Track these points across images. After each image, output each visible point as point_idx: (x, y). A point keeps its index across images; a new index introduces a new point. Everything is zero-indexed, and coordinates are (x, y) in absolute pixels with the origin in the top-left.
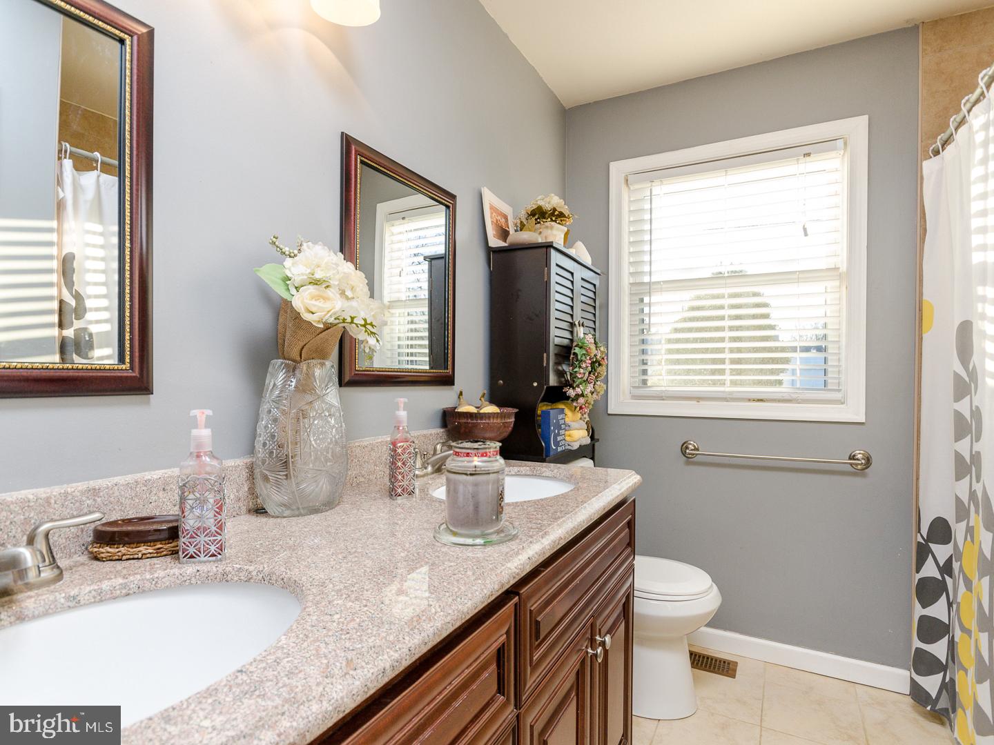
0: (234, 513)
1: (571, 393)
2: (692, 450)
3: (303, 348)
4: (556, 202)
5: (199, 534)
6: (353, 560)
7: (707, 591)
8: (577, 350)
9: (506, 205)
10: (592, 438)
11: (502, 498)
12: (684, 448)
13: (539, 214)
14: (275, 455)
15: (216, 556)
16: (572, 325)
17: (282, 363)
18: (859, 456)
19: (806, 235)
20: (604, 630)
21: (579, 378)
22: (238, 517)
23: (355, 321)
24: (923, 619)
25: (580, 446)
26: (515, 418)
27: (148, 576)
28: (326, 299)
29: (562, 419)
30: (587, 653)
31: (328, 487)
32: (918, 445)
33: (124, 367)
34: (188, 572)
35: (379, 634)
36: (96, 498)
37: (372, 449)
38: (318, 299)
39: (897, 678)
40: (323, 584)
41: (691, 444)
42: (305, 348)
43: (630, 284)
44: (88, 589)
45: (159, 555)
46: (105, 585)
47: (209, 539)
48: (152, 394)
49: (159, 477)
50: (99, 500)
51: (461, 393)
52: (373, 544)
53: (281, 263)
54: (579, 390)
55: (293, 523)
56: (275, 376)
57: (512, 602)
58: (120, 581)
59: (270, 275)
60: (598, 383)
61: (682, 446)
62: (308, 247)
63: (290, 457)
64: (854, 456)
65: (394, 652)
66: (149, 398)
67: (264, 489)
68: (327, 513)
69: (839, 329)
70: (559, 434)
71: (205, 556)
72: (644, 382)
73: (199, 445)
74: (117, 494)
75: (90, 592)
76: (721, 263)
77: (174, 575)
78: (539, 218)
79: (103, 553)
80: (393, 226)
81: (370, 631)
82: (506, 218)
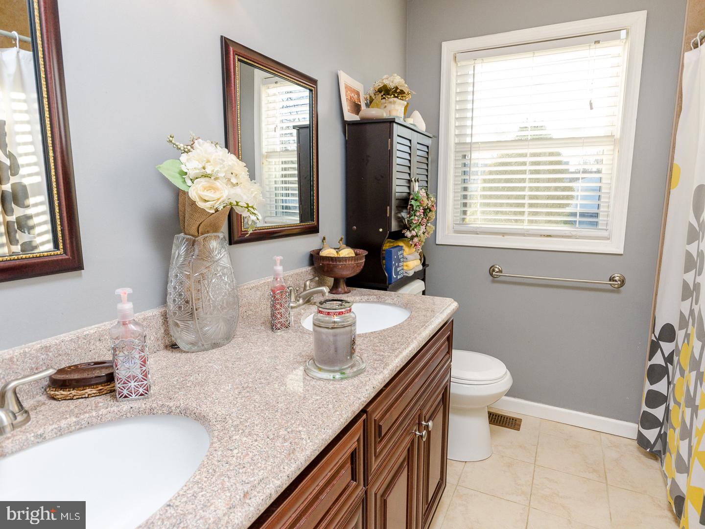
0: (155, 350)
1: (408, 234)
2: (497, 272)
3: (199, 225)
4: (398, 81)
5: (130, 381)
6: (246, 395)
7: (502, 377)
8: (413, 202)
9: (357, 82)
10: (424, 264)
11: (354, 343)
12: (491, 271)
13: (385, 91)
14: (183, 309)
15: (144, 395)
16: (409, 181)
17: (184, 238)
18: (617, 278)
19: (591, 108)
20: (427, 417)
21: (414, 224)
22: (158, 352)
23: (239, 204)
24: (650, 392)
25: (415, 272)
26: (365, 259)
27: (94, 414)
28: (215, 189)
29: (401, 254)
30: (416, 434)
31: (225, 327)
32: (659, 271)
33: (59, 252)
34: (124, 409)
35: (266, 468)
36: (49, 353)
37: (257, 289)
38: (210, 190)
39: (630, 429)
40: (224, 420)
41: (496, 267)
42: (201, 225)
43: (456, 143)
44: (51, 428)
45: (101, 394)
46: (63, 423)
47: (138, 383)
48: (83, 269)
49: (95, 331)
50: (50, 354)
51: (324, 239)
52: (260, 379)
53: (178, 158)
54: (414, 233)
55: (200, 358)
56: (178, 247)
57: (362, 419)
58: (74, 419)
59: (169, 170)
60: (429, 224)
61: (491, 268)
62: (199, 143)
63: (195, 309)
64: (614, 277)
65: (277, 480)
66: (81, 272)
67: (176, 332)
68: (225, 347)
69: (610, 184)
70: (398, 266)
71: (136, 396)
72: (464, 219)
73: (124, 316)
74: (64, 348)
75: (52, 430)
76: (527, 119)
77: (114, 411)
78: (384, 94)
79: (58, 395)
80: (268, 88)
81: (260, 465)
82: (358, 94)
